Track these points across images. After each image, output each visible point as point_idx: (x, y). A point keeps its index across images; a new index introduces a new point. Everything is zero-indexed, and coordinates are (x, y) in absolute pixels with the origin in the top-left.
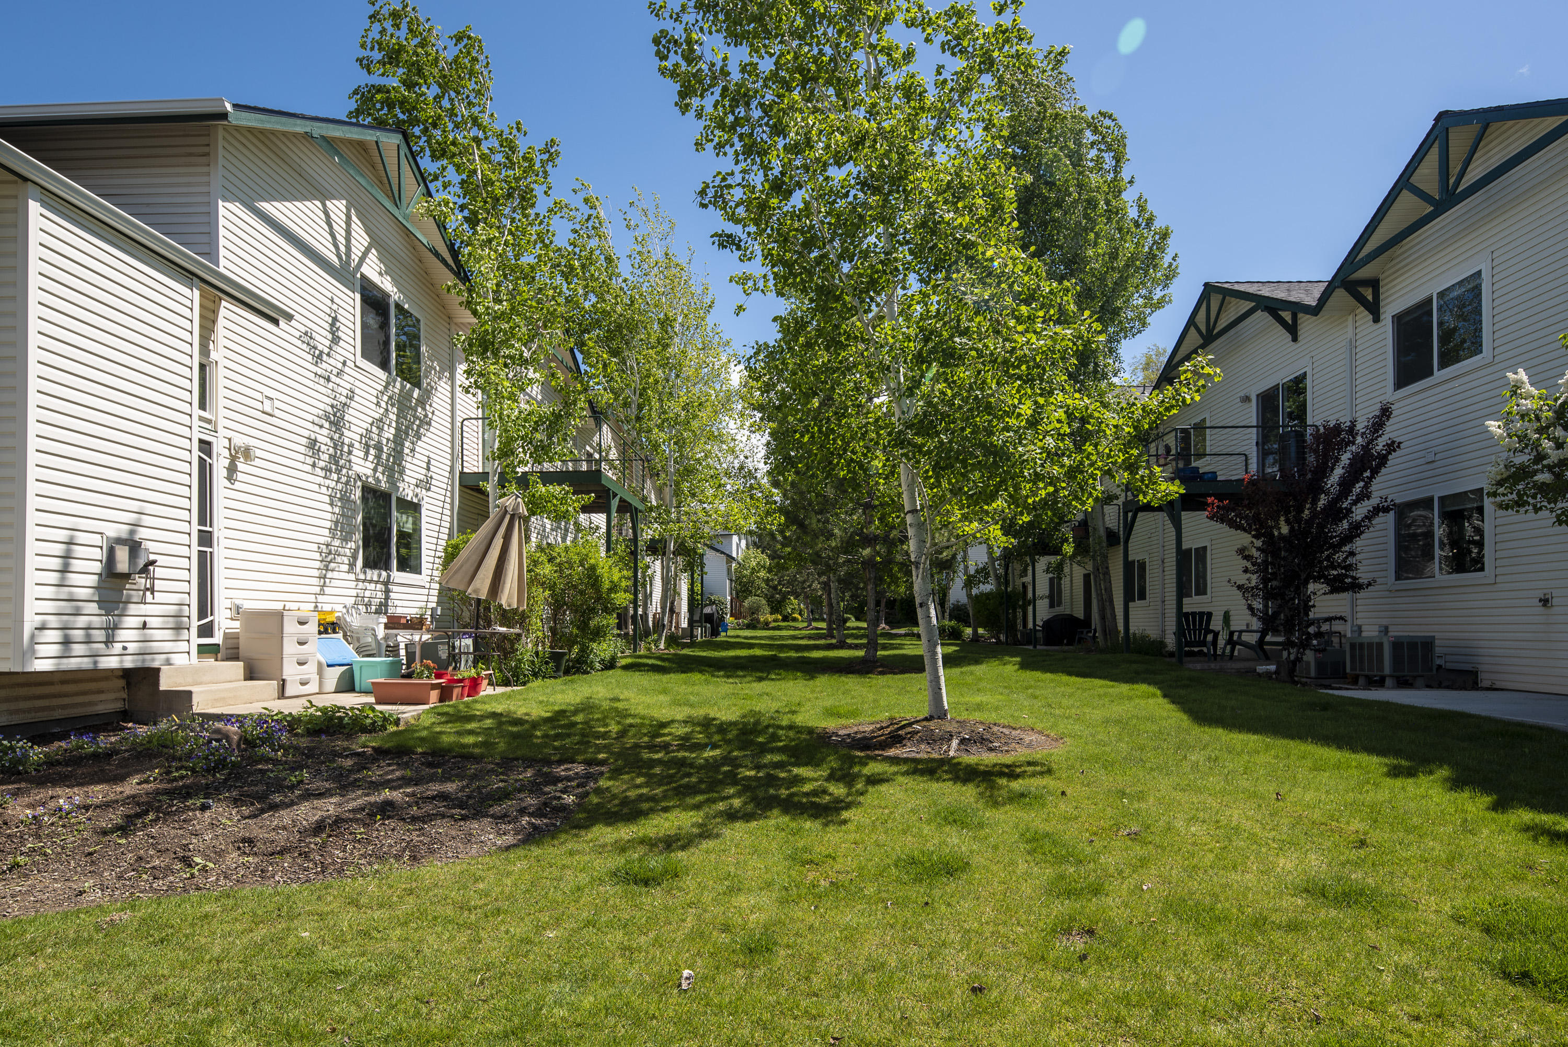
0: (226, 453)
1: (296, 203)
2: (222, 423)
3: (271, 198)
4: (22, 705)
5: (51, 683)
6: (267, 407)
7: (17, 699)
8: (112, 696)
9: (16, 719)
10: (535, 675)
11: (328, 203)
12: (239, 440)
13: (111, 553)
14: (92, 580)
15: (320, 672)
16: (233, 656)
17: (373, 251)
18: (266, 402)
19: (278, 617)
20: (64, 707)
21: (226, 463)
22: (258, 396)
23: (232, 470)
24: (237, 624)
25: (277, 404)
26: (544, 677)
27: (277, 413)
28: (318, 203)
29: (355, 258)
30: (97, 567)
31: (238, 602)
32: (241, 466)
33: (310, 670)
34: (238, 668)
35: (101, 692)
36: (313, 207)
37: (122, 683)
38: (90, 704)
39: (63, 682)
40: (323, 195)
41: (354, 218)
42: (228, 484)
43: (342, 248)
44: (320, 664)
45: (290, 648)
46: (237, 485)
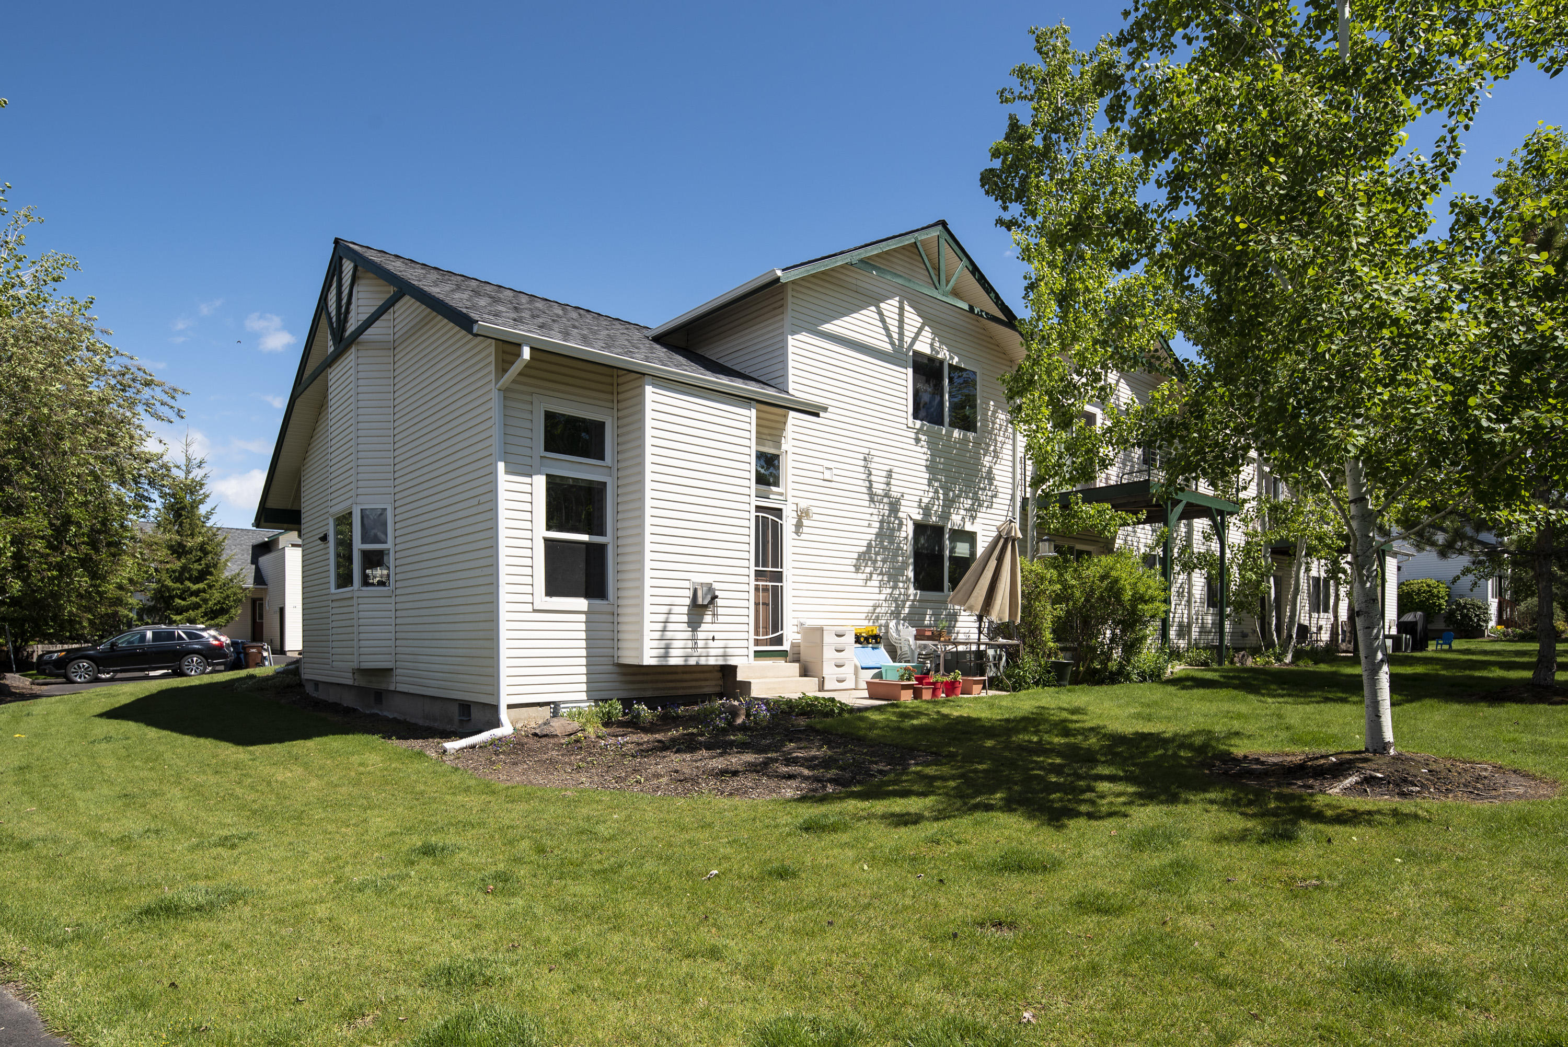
0: (795, 515)
1: (854, 315)
2: (790, 493)
3: (829, 319)
4: (661, 685)
5: (676, 673)
6: (827, 475)
7: (657, 682)
8: (713, 683)
9: (657, 694)
10: (1037, 683)
11: (882, 305)
12: (803, 504)
13: (695, 591)
14: (685, 610)
15: (856, 674)
16: (796, 660)
17: (927, 328)
18: (826, 472)
19: (821, 630)
20: (683, 688)
21: (794, 521)
22: (820, 469)
23: (799, 526)
24: (799, 636)
25: (835, 472)
26: (1044, 685)
27: (835, 478)
28: (873, 308)
29: (908, 340)
30: (688, 601)
31: (802, 621)
32: (805, 522)
33: (847, 671)
34: (796, 666)
35: (706, 680)
36: (869, 313)
37: (720, 675)
38: (700, 687)
39: (684, 673)
40: (875, 300)
41: (907, 308)
42: (795, 536)
43: (895, 336)
44: (856, 667)
45: (829, 654)
46: (803, 537)
